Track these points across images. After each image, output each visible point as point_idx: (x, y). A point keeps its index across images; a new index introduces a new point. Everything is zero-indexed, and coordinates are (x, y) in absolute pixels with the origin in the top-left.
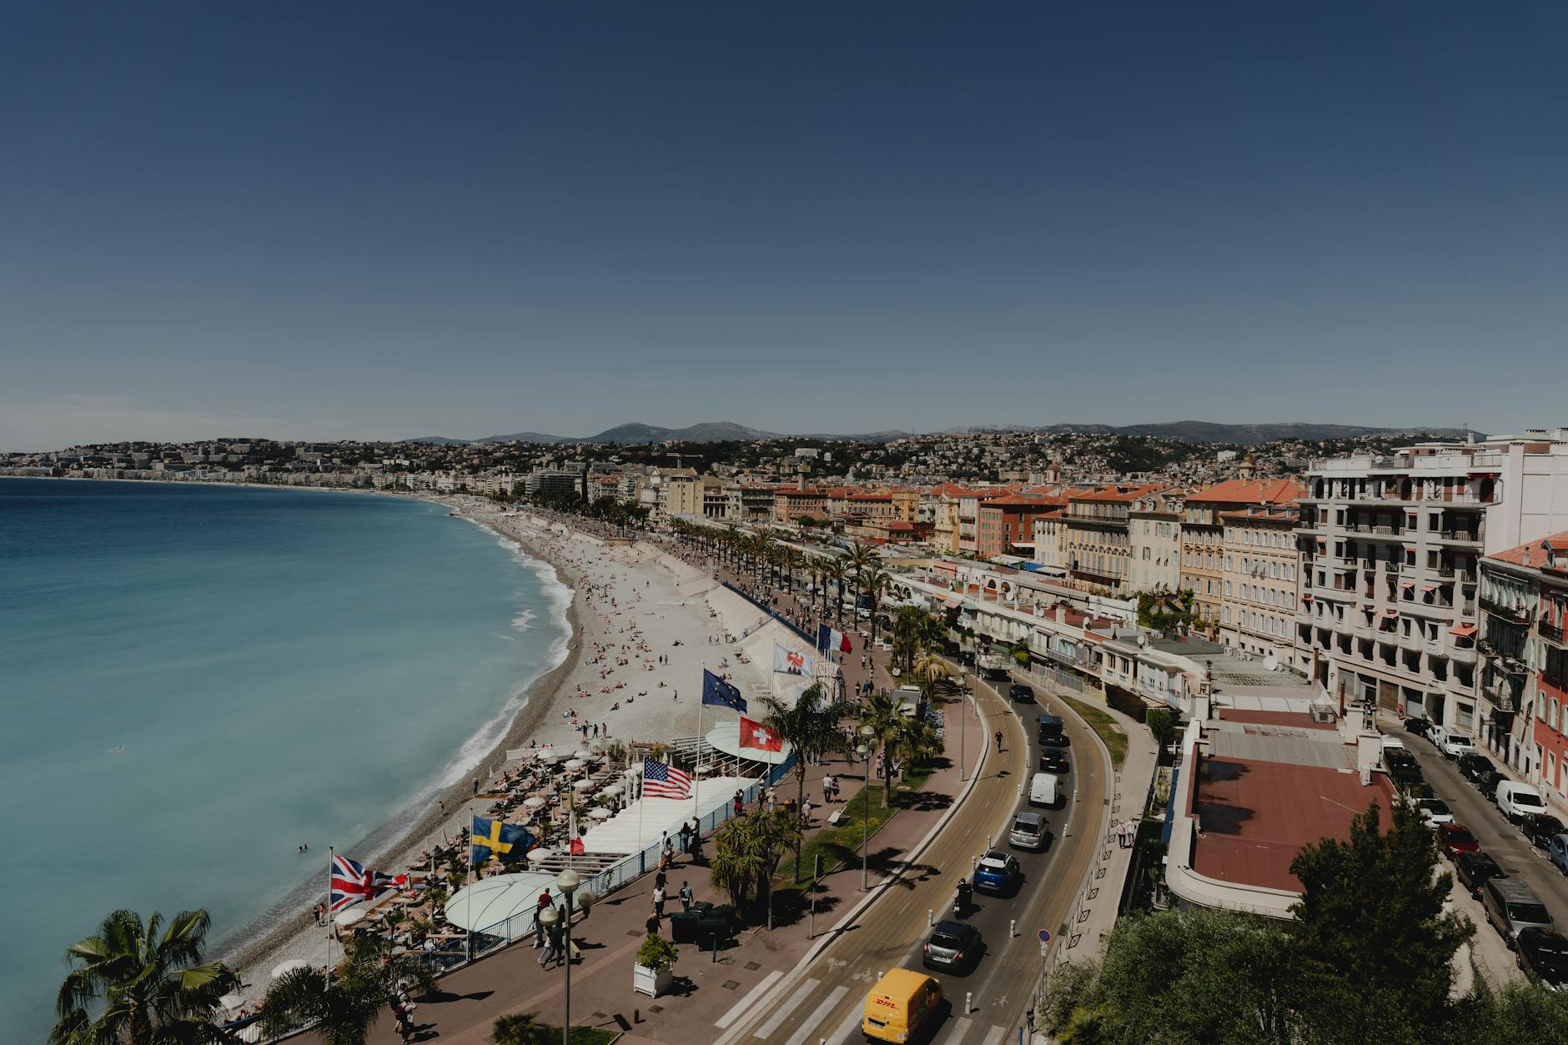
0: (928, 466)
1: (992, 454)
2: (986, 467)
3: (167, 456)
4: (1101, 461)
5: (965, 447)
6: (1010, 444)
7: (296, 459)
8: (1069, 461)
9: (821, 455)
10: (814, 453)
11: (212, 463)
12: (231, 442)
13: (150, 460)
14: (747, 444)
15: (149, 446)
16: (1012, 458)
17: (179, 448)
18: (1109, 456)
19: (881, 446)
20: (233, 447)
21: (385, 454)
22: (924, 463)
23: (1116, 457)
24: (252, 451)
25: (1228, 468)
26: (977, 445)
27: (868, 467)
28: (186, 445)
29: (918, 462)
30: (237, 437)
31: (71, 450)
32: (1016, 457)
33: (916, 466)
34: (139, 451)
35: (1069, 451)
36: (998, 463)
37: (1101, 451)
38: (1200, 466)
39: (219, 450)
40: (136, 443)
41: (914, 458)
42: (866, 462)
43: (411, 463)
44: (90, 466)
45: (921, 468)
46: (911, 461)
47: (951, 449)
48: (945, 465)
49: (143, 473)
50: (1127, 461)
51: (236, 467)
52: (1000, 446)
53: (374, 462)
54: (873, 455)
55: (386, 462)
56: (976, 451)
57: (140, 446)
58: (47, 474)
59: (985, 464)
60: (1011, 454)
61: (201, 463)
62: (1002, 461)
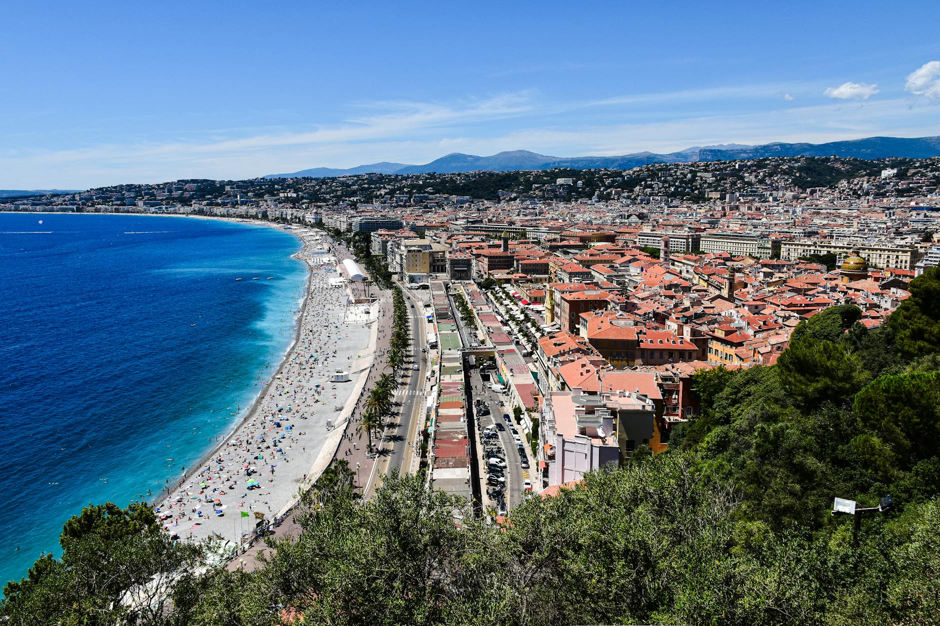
0: (653, 189)
1: (701, 179)
2: (696, 189)
3: (146, 194)
4: (787, 180)
5: (681, 173)
6: (716, 170)
7: (225, 194)
8: (761, 182)
9: (575, 183)
10: (570, 181)
11: (174, 199)
12: (186, 182)
13: (135, 198)
14: (525, 174)
15: (135, 187)
16: (717, 181)
17: (154, 188)
18: (795, 176)
19: (619, 174)
20: (187, 186)
21: (282, 189)
22: (651, 186)
23: (800, 176)
24: (199, 189)
25: (889, 184)
26: (691, 171)
27: (609, 191)
28: (158, 185)
29: (647, 186)
30: (189, 178)
31: (88, 191)
32: (721, 179)
33: (644, 189)
34: (129, 191)
35: (761, 174)
36: (705, 185)
37: (789, 172)
38: (865, 183)
39: (178, 189)
40: (127, 185)
41: (643, 183)
42: (607, 187)
43: (298, 195)
44: (99, 204)
45: (648, 190)
46: (641, 185)
47: (671, 175)
48: (666, 188)
49: (131, 208)
50: (809, 179)
51: (185, 202)
52: (708, 172)
53: (274, 195)
54: (613, 182)
55: (282, 195)
56: (689, 176)
57: (130, 187)
58: (73, 211)
59: (696, 186)
60: (716, 178)
61: (167, 199)
62: (709, 183)
